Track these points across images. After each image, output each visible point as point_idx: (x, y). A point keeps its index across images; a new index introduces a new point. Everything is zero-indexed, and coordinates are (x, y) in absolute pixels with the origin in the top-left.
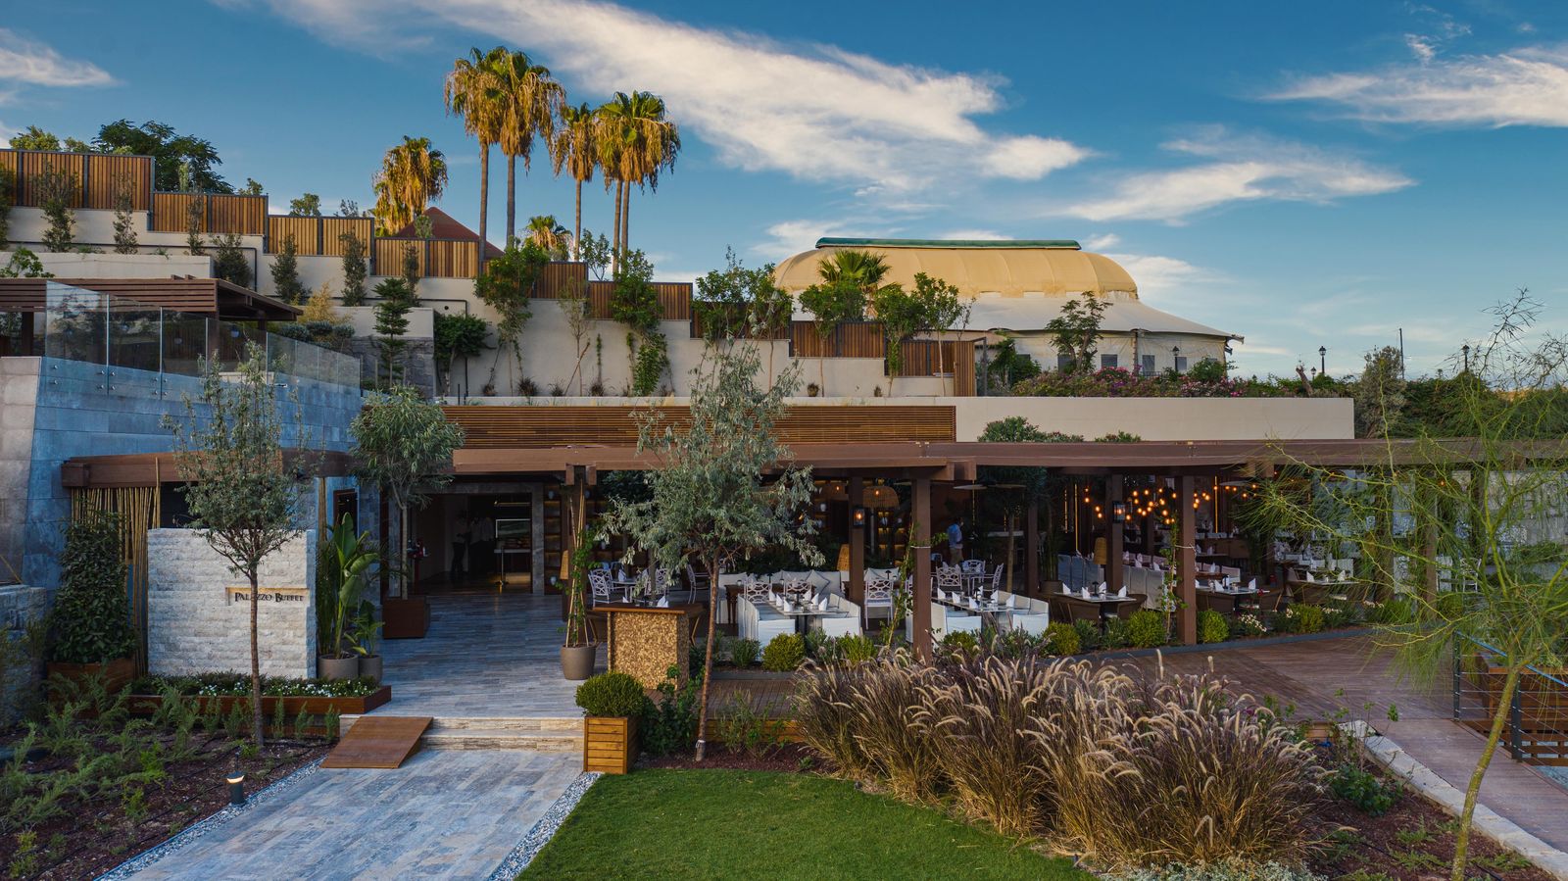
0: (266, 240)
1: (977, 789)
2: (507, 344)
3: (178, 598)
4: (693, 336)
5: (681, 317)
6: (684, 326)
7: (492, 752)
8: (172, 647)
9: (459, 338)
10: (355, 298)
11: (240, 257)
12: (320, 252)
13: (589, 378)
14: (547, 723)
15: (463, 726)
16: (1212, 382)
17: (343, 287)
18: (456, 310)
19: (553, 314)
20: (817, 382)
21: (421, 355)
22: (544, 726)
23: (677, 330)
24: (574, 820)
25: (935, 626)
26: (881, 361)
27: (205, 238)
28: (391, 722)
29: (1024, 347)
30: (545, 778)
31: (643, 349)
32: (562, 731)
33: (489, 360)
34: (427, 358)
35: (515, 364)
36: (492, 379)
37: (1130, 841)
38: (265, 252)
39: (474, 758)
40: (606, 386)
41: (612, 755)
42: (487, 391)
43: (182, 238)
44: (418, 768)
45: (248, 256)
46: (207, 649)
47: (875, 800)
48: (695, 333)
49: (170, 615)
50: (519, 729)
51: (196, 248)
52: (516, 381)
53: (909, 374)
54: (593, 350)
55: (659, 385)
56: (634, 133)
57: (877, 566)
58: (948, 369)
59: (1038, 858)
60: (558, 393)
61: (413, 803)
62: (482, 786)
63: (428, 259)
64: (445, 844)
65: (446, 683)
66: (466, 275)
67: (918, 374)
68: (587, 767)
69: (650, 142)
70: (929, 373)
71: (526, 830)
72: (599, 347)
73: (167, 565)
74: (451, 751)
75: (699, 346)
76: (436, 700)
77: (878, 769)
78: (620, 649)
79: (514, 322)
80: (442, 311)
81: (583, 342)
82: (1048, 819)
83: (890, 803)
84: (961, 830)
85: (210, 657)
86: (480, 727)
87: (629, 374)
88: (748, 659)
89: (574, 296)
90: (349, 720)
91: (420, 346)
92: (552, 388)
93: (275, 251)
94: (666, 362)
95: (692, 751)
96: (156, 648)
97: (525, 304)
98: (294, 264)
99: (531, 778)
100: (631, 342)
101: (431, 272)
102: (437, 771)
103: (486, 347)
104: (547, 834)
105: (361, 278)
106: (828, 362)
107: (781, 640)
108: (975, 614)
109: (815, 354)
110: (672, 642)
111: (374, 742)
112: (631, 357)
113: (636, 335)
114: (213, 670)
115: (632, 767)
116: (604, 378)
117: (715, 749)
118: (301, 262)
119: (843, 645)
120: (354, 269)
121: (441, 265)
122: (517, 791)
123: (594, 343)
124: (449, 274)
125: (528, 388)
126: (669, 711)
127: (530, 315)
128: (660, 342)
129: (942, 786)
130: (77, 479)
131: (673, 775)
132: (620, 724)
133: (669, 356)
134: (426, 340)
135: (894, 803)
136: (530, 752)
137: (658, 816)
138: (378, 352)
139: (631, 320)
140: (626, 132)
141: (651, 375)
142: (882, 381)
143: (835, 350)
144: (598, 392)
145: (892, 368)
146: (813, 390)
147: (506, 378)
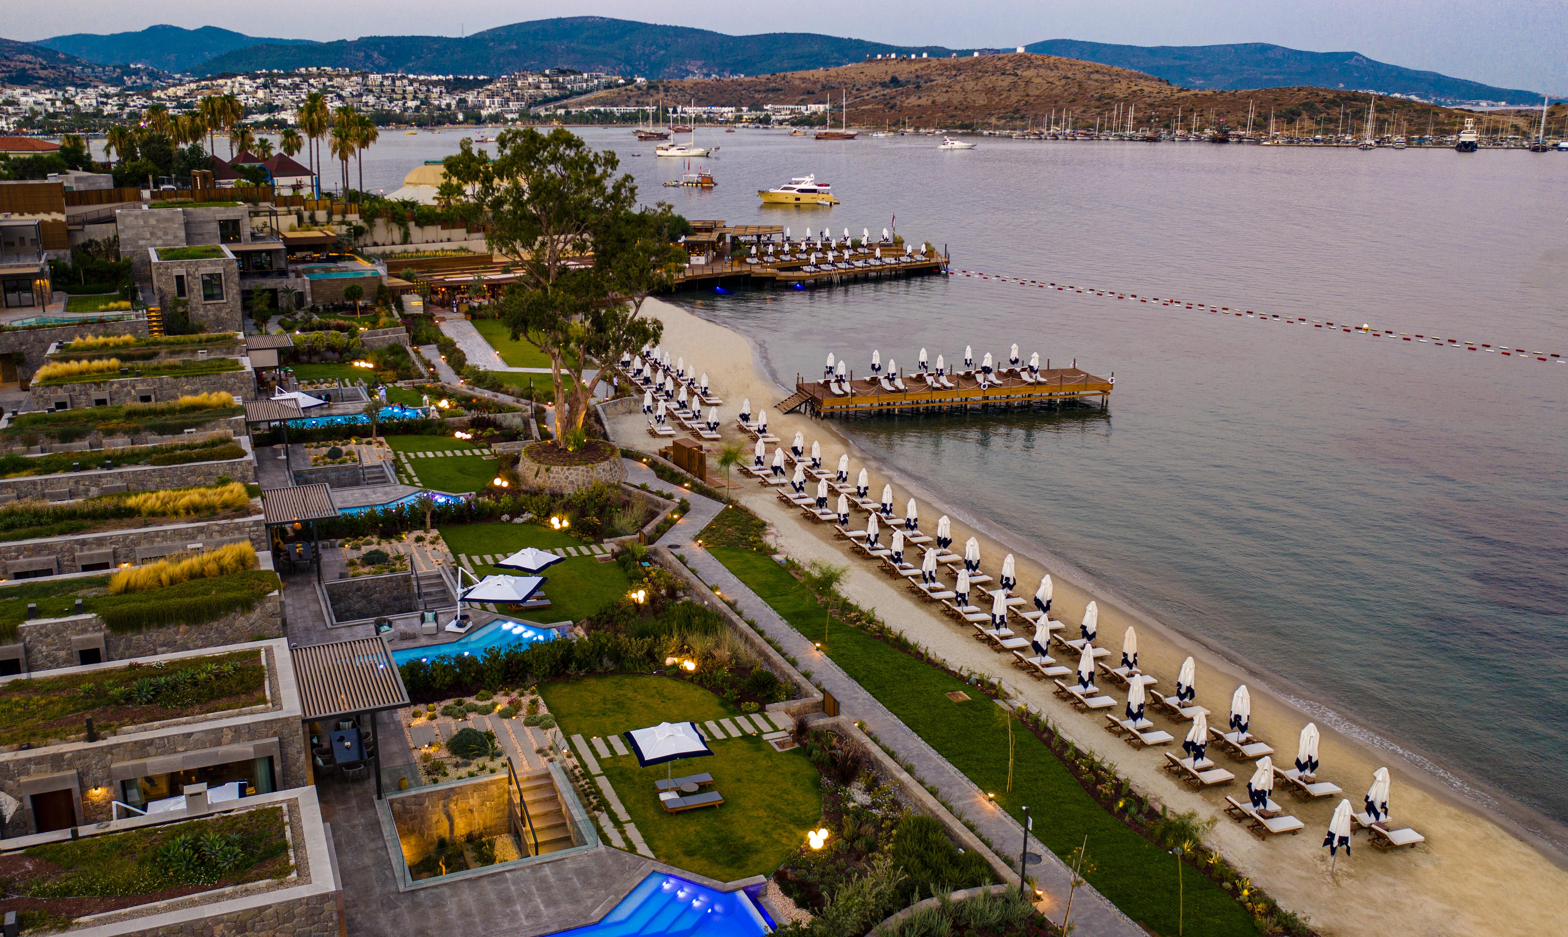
4: (416, 226)
5: (412, 220)
6: (413, 223)
13: (391, 240)
19: (379, 221)
20: (450, 238)
23: (409, 224)
26: (465, 229)
31: (403, 230)
33: (364, 237)
35: (371, 237)
40: (396, 242)
52: (372, 242)
53: (473, 232)
54: (390, 231)
55: (410, 241)
60: (383, 245)
72: (392, 229)
75: (418, 228)
79: (371, 225)
81: (388, 229)
87: (401, 237)
92: (382, 243)
94: (410, 234)
97: (374, 220)
100: (400, 228)
106: (451, 230)
109: (447, 229)
112: (400, 233)
113: (401, 226)
116: (394, 240)
125: (376, 244)
133: (410, 232)
141: (406, 239)
142: (466, 236)
143: (453, 227)
144: (393, 244)
145: (468, 232)
146: (449, 240)
147: (369, 241)
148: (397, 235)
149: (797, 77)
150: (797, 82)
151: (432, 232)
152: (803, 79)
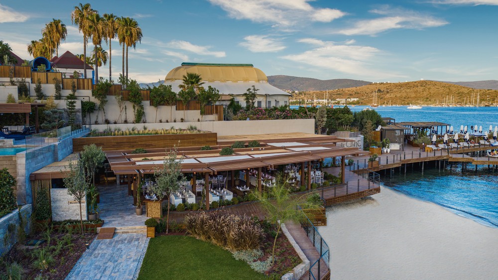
0: (32, 79)
1: (215, 239)
2: (101, 108)
3: (58, 204)
4: (150, 105)
5: (147, 100)
6: (148, 102)
7: (128, 234)
8: (57, 214)
9: (88, 109)
10: (59, 97)
11: (25, 85)
12: (47, 83)
13: (123, 118)
14: (138, 227)
15: (121, 229)
16: (283, 112)
17: (55, 93)
18: (86, 99)
19: (113, 99)
20: (183, 118)
21: (78, 114)
22: (137, 228)
23: (146, 103)
24: (149, 248)
25: (210, 200)
26: (199, 111)
27: (14, 79)
28: (108, 229)
29: (237, 99)
30: (140, 239)
31: (138, 109)
32: (141, 229)
33: (96, 113)
34: (80, 114)
35: (103, 115)
36: (97, 119)
37: (236, 247)
38: (32, 83)
39: (125, 236)
40: (128, 120)
41: (152, 234)
42: (96, 123)
43: (8, 79)
44: (116, 238)
45: (27, 84)
46: (65, 214)
47: (198, 240)
48: (151, 104)
49: (56, 208)
50: (132, 229)
51: (13, 83)
52: (104, 119)
53: (207, 114)
54: (124, 110)
55: (142, 120)
56: (129, 32)
57: (199, 179)
58: (217, 113)
59: (223, 250)
60: (115, 123)
61: (119, 246)
62: (130, 242)
63: (78, 84)
64: (129, 254)
65: (113, 217)
66: (89, 89)
67: (209, 114)
68: (147, 237)
69: (134, 35)
70: (212, 114)
71: (141, 250)
72: (126, 109)
73: (55, 197)
74: (119, 234)
75: (152, 107)
76: (113, 222)
77: (199, 234)
78: (149, 209)
79: (103, 102)
80: (83, 100)
81: (121, 108)
82: (225, 244)
83: (201, 241)
84: (212, 245)
85: (65, 216)
86: (125, 229)
87: (134, 116)
88: (173, 209)
89: (119, 95)
90: (99, 229)
91: (78, 111)
92: (114, 121)
93: (34, 83)
94: (144, 113)
95: (165, 232)
96: (54, 215)
97: (106, 98)
98: (41, 87)
99: (138, 239)
100: (134, 107)
101: (79, 88)
102: (120, 239)
103: (95, 110)
104: (145, 251)
105: (60, 91)
106: (186, 111)
107: (180, 205)
108: (218, 196)
109: (183, 109)
110: (159, 208)
111: (105, 234)
112: (134, 112)
113: (135, 106)
114: (67, 219)
115: (155, 236)
116: (127, 118)
117: (170, 230)
118: (43, 86)
119: (192, 205)
120: (58, 89)
121: (82, 86)
122: (136, 243)
123: (124, 108)
124: (84, 89)
125: (107, 122)
126: (161, 225)
127: (107, 101)
128: (142, 107)
129: (209, 238)
130: (33, 179)
131: (163, 237)
132: (153, 228)
133: (144, 111)
134: (79, 109)
135: (202, 241)
136: (135, 233)
137: (163, 246)
138: (66, 113)
139: (135, 102)
140: (127, 32)
141: (140, 117)
142: (200, 117)
143: (188, 108)
144: (126, 122)
145: (202, 113)
146: (182, 120)
147: (101, 118)
148: (131, 114)
149: (346, 90)
150: (347, 92)
151: (167, 111)
152: (349, 91)
